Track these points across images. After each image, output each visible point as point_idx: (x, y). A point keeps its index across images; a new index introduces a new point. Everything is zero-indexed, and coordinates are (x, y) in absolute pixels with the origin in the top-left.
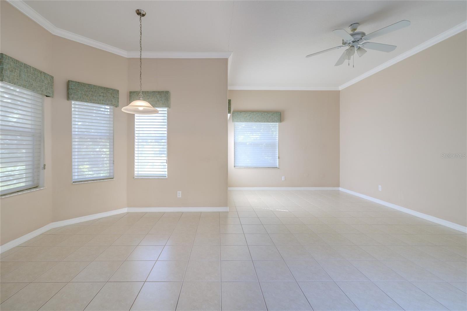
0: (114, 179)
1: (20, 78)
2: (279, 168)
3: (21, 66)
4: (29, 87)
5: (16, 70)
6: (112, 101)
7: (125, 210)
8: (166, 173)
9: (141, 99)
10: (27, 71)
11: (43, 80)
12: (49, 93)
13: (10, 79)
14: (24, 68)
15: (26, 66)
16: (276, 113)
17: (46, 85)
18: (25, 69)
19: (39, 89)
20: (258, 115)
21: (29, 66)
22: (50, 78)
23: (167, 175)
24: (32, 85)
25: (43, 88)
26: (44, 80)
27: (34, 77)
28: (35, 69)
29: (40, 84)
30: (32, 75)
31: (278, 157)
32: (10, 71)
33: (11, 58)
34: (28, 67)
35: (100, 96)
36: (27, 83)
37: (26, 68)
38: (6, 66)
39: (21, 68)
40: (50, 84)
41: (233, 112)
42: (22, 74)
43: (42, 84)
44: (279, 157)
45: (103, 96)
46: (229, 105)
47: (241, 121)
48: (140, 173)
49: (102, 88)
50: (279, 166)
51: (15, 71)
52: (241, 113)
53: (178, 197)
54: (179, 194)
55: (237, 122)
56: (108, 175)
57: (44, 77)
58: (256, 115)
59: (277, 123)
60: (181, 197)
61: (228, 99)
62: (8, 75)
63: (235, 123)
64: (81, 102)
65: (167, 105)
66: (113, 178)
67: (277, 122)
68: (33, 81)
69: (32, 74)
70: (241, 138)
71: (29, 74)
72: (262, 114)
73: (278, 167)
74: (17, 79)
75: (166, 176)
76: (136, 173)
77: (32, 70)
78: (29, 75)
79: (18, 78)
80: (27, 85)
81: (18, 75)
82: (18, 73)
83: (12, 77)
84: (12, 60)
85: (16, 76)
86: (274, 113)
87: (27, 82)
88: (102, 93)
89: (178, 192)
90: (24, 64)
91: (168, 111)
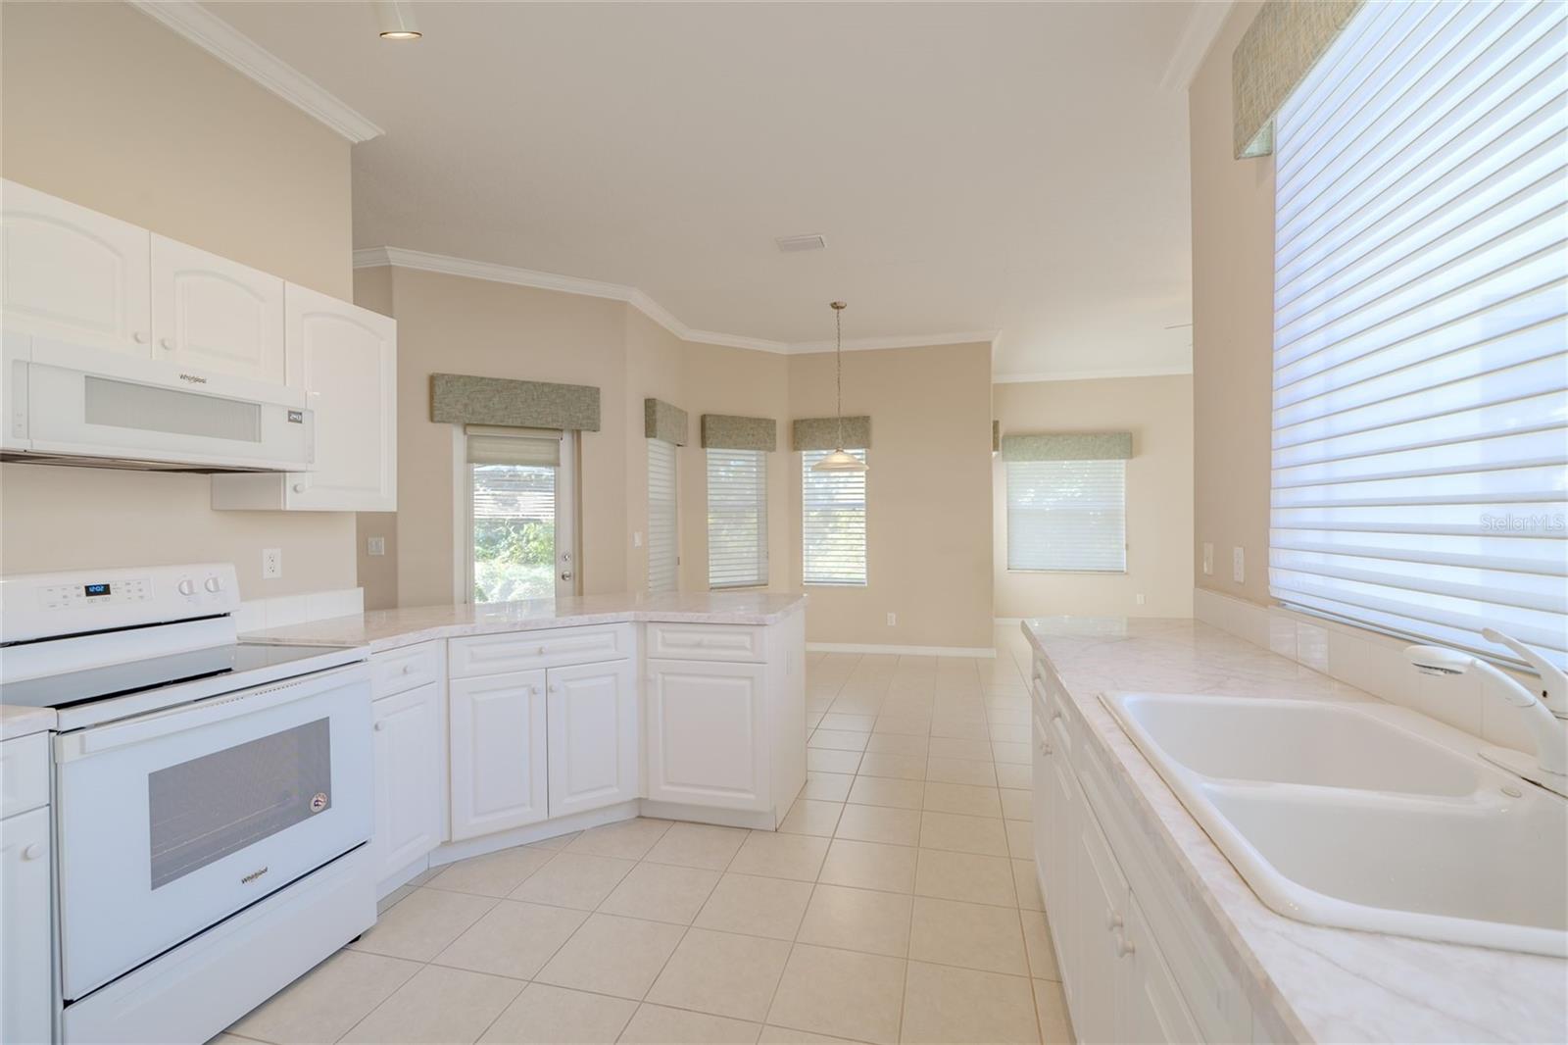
0: (768, 586)
1: (666, 428)
2: (1126, 574)
3: (667, 410)
6: (766, 442)
8: (864, 576)
13: (660, 433)
16: (1118, 436)
18: (670, 413)
20: (1069, 442)
22: (683, 415)
23: (866, 581)
31: (1124, 547)
32: (660, 421)
33: (657, 400)
38: (658, 415)
40: (682, 425)
41: (1004, 437)
42: (668, 422)
44: (1127, 546)
45: (753, 435)
46: (994, 433)
47: (1024, 459)
48: (811, 575)
49: (750, 420)
50: (1127, 569)
51: (664, 420)
52: (1024, 438)
53: (889, 624)
54: (892, 618)
55: (1014, 460)
56: (755, 578)
58: (1065, 444)
59: (1123, 461)
60: (894, 624)
61: (992, 420)
62: (659, 427)
63: (1011, 463)
64: (719, 449)
65: (864, 441)
66: (765, 585)
67: (1120, 458)
70: (1026, 499)
73: (1125, 569)
74: (665, 431)
75: (863, 583)
76: (805, 575)
81: (665, 424)
83: (661, 429)
84: (662, 405)
86: (1112, 437)
88: (752, 428)
89: (889, 614)
90: (669, 405)
91: (868, 456)
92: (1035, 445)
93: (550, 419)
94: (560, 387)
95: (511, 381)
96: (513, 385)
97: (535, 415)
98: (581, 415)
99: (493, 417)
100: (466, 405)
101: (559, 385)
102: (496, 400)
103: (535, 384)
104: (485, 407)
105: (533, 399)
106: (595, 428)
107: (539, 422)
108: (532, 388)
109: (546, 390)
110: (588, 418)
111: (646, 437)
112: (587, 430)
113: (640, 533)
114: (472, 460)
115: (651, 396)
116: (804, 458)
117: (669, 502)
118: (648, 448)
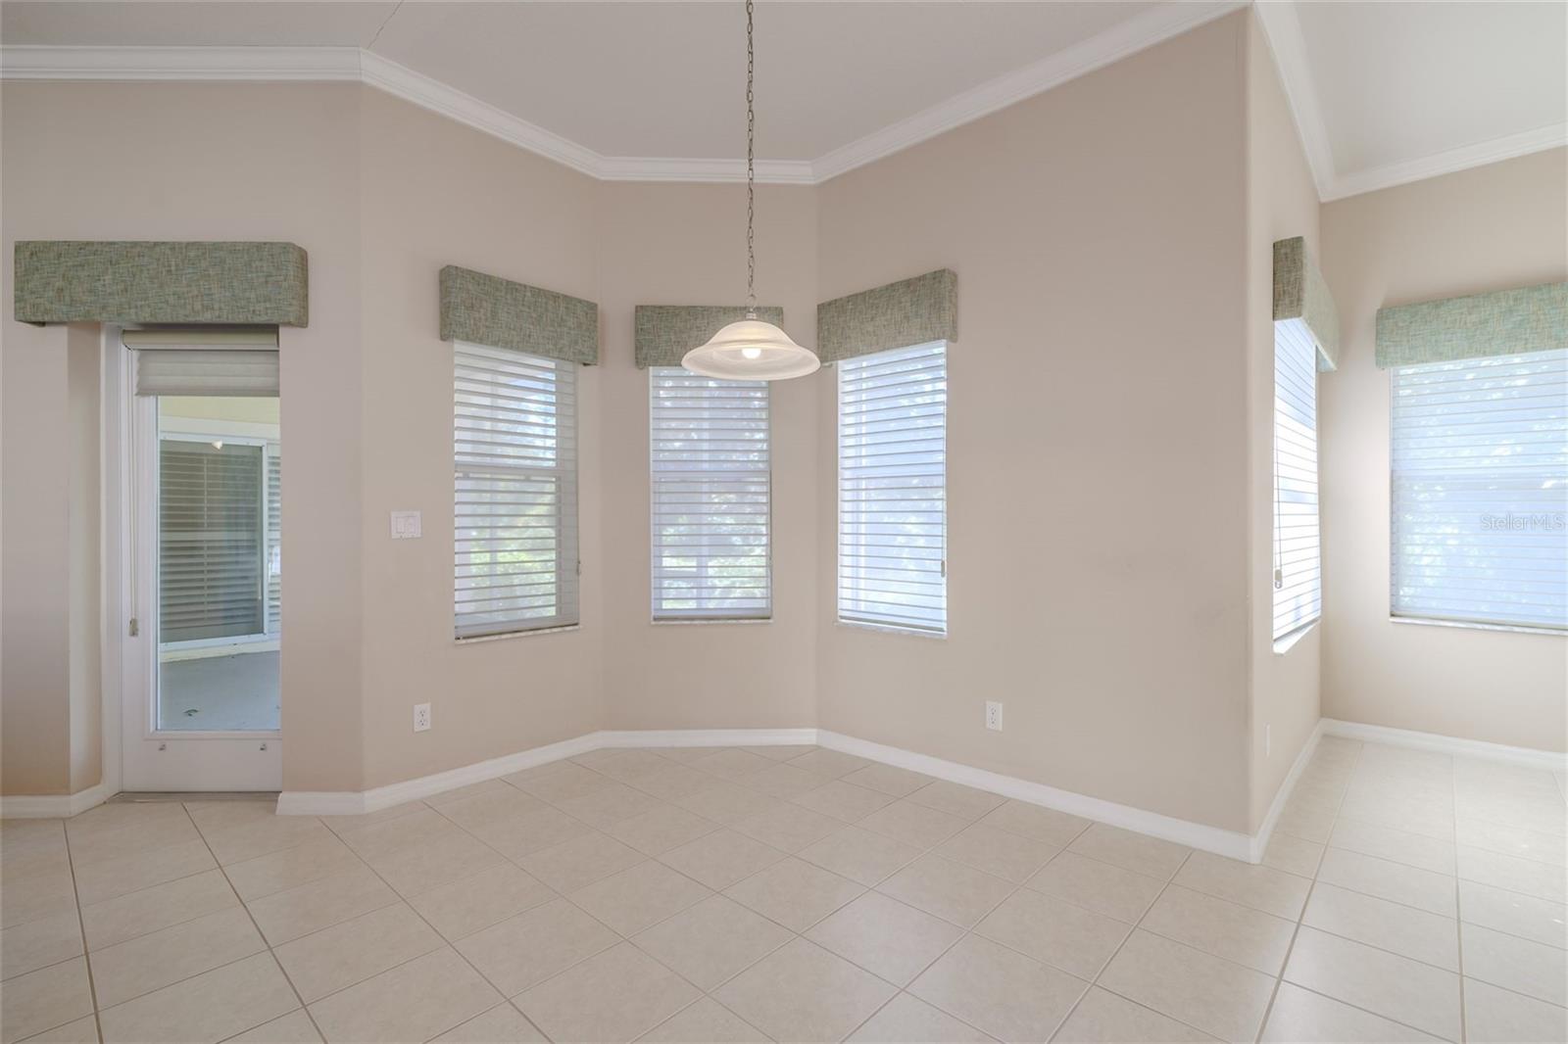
0: (771, 621)
1: (494, 323)
3: (497, 290)
4: (520, 345)
5: (484, 304)
7: (808, 736)
8: (944, 617)
10: (515, 299)
11: (562, 319)
12: (583, 354)
13: (468, 329)
14: (506, 293)
15: (512, 287)
17: (572, 332)
18: (509, 297)
19: (551, 347)
21: (520, 285)
22: (585, 309)
23: (944, 626)
24: (529, 336)
25: (562, 342)
26: (564, 317)
27: (534, 315)
28: (538, 292)
29: (552, 332)
30: (527, 310)
32: (467, 308)
33: (470, 272)
34: (517, 289)
36: (514, 333)
37: (512, 294)
38: (456, 297)
39: (498, 294)
40: (584, 327)
41: (1379, 310)
42: (500, 311)
43: (559, 330)
47: (1440, 356)
51: (481, 307)
53: (992, 726)
54: (996, 715)
55: (1408, 361)
57: (567, 308)
60: (1000, 729)
62: (462, 320)
63: (1395, 369)
64: (669, 368)
66: (768, 618)
68: (532, 327)
69: (529, 308)
71: (521, 307)
74: (487, 327)
75: (941, 630)
76: (842, 604)
77: (529, 294)
78: (521, 311)
79: (487, 324)
80: (516, 339)
81: (489, 315)
82: (489, 309)
83: (472, 322)
84: (473, 278)
85: (483, 317)
87: (514, 330)
89: (989, 704)
90: (508, 282)
91: (948, 356)
92: (1474, 317)
93: (198, 306)
94: (217, 246)
95: (135, 244)
96: (138, 249)
97: (171, 299)
98: (250, 297)
99: (104, 308)
100: (61, 290)
101: (214, 244)
102: (108, 278)
103: (173, 246)
104: (92, 293)
105: (169, 271)
106: (302, 322)
108: (168, 252)
109: (192, 254)
110: (267, 299)
111: (444, 338)
112: (289, 324)
113: (418, 514)
114: (144, 391)
115: (455, 264)
116: (843, 377)
117: (552, 464)
118: (457, 360)
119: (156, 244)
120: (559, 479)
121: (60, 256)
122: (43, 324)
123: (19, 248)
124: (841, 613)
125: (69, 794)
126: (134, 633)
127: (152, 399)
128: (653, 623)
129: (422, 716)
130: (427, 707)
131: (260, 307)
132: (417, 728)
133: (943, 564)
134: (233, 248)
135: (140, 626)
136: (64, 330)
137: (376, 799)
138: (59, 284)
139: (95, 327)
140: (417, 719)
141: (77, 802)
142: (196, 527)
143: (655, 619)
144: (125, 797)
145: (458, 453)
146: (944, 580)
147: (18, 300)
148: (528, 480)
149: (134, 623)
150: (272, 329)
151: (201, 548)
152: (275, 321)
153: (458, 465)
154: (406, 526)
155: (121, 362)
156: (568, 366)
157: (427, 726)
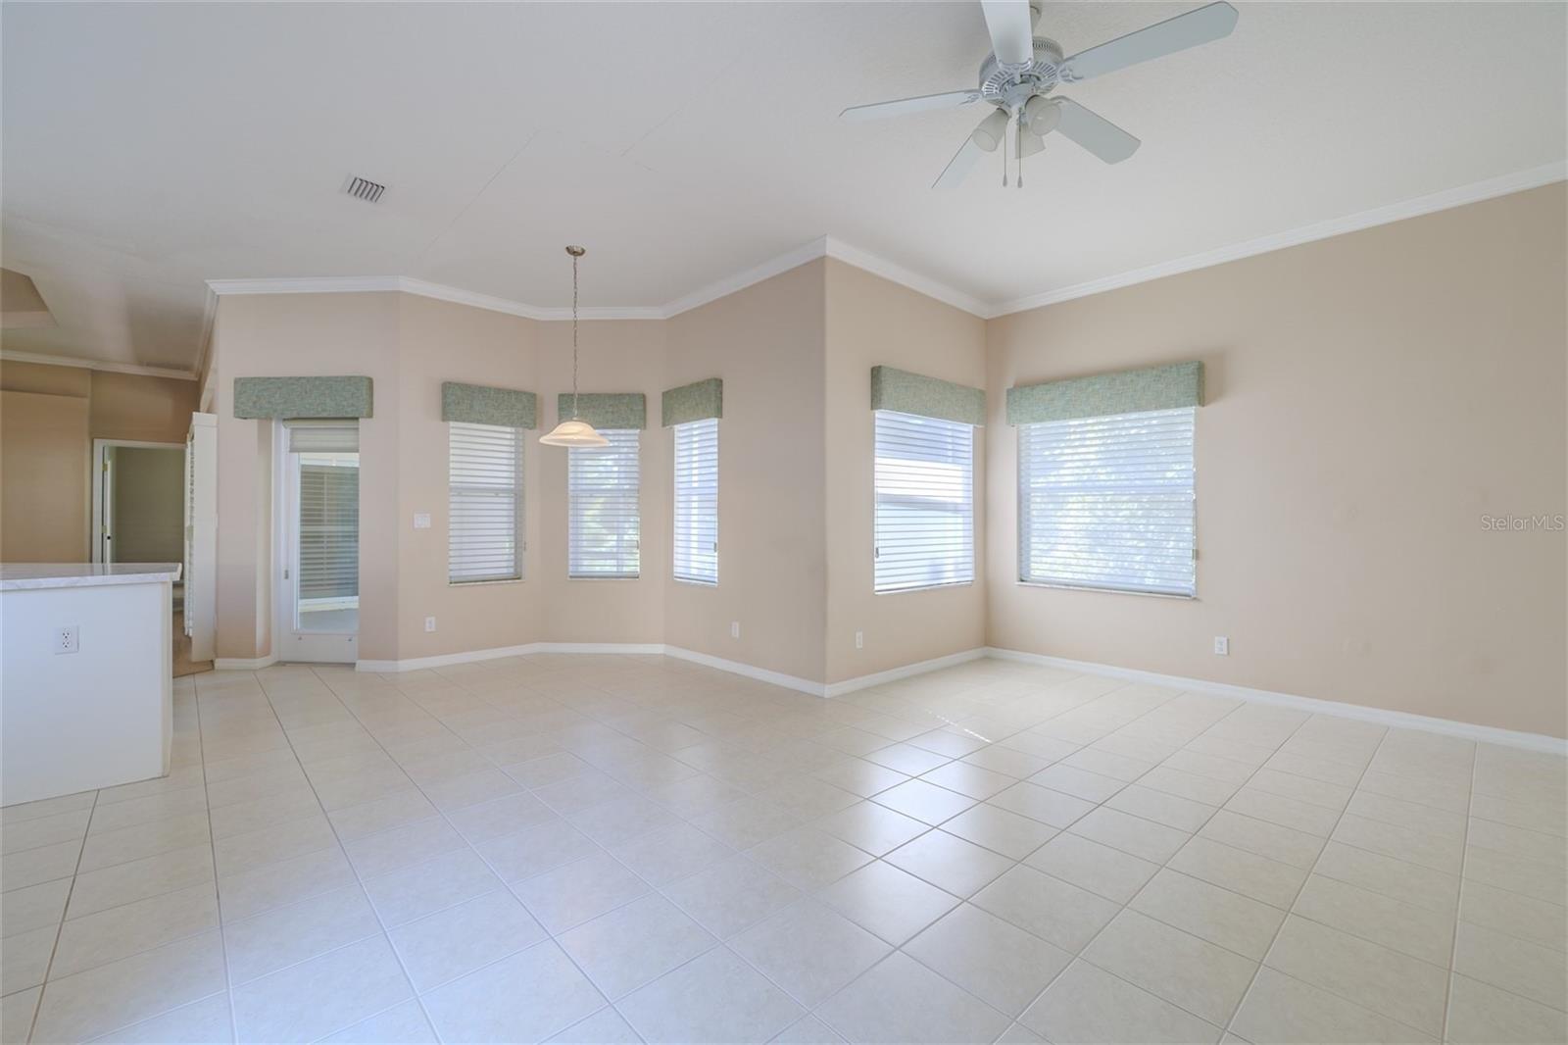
0: (639, 579)
1: (473, 409)
2: (1196, 600)
3: (474, 391)
5: (467, 400)
7: (659, 649)
8: (717, 574)
9: (575, 419)
10: (486, 396)
12: (528, 422)
13: (456, 415)
14: (479, 394)
15: (484, 389)
16: (1174, 369)
17: (521, 411)
18: (482, 394)
20: (1097, 387)
21: (488, 388)
22: (528, 396)
23: (716, 580)
26: (516, 403)
27: (498, 403)
28: (499, 390)
29: (507, 413)
30: (493, 401)
31: (1192, 554)
32: (457, 403)
34: (486, 390)
35: (607, 412)
36: (486, 414)
38: (451, 397)
39: (474, 395)
40: (528, 407)
42: (476, 403)
43: (511, 411)
44: (1197, 553)
45: (613, 412)
50: (1197, 591)
51: (465, 401)
52: (1033, 389)
53: (734, 635)
54: (736, 630)
57: (517, 398)
58: (1090, 389)
59: (1190, 410)
60: (738, 636)
65: (719, 413)
68: (496, 410)
72: (1114, 380)
73: (1192, 592)
75: (715, 582)
77: (494, 392)
78: (489, 402)
79: (469, 410)
80: (485, 418)
81: (470, 405)
82: (470, 402)
84: (460, 387)
85: (466, 407)
86: (1163, 372)
88: (610, 405)
89: (733, 623)
90: (480, 387)
91: (718, 425)
93: (320, 409)
94: (329, 379)
95: (290, 378)
96: (291, 381)
97: (307, 406)
98: (345, 403)
100: (255, 403)
102: (277, 396)
103: (308, 379)
104: (269, 402)
105: (306, 392)
106: (370, 415)
107: (312, 412)
109: (317, 383)
110: (353, 405)
111: (443, 420)
112: (362, 417)
113: (428, 515)
114: (293, 450)
115: (449, 380)
116: (677, 434)
117: (512, 487)
118: (451, 431)
119: (300, 378)
120: (516, 495)
121: (255, 385)
122: (245, 418)
123: (237, 381)
124: (675, 575)
125: (255, 658)
126: (287, 577)
127: (296, 454)
128: (569, 579)
129: (430, 624)
130: (433, 619)
131: (349, 410)
132: (428, 630)
133: (715, 544)
134: (336, 379)
135: (290, 574)
136: (255, 421)
137: (405, 665)
138: (255, 399)
139: (268, 418)
140: (427, 625)
141: (259, 662)
142: (320, 522)
143: (571, 577)
144: (281, 664)
145: (453, 482)
146: (716, 554)
147: (235, 407)
148: (497, 496)
149: (287, 572)
150: (357, 419)
151: (322, 537)
152: (357, 416)
153: (451, 489)
154: (423, 522)
155: (282, 434)
156: (521, 430)
157: (433, 630)
